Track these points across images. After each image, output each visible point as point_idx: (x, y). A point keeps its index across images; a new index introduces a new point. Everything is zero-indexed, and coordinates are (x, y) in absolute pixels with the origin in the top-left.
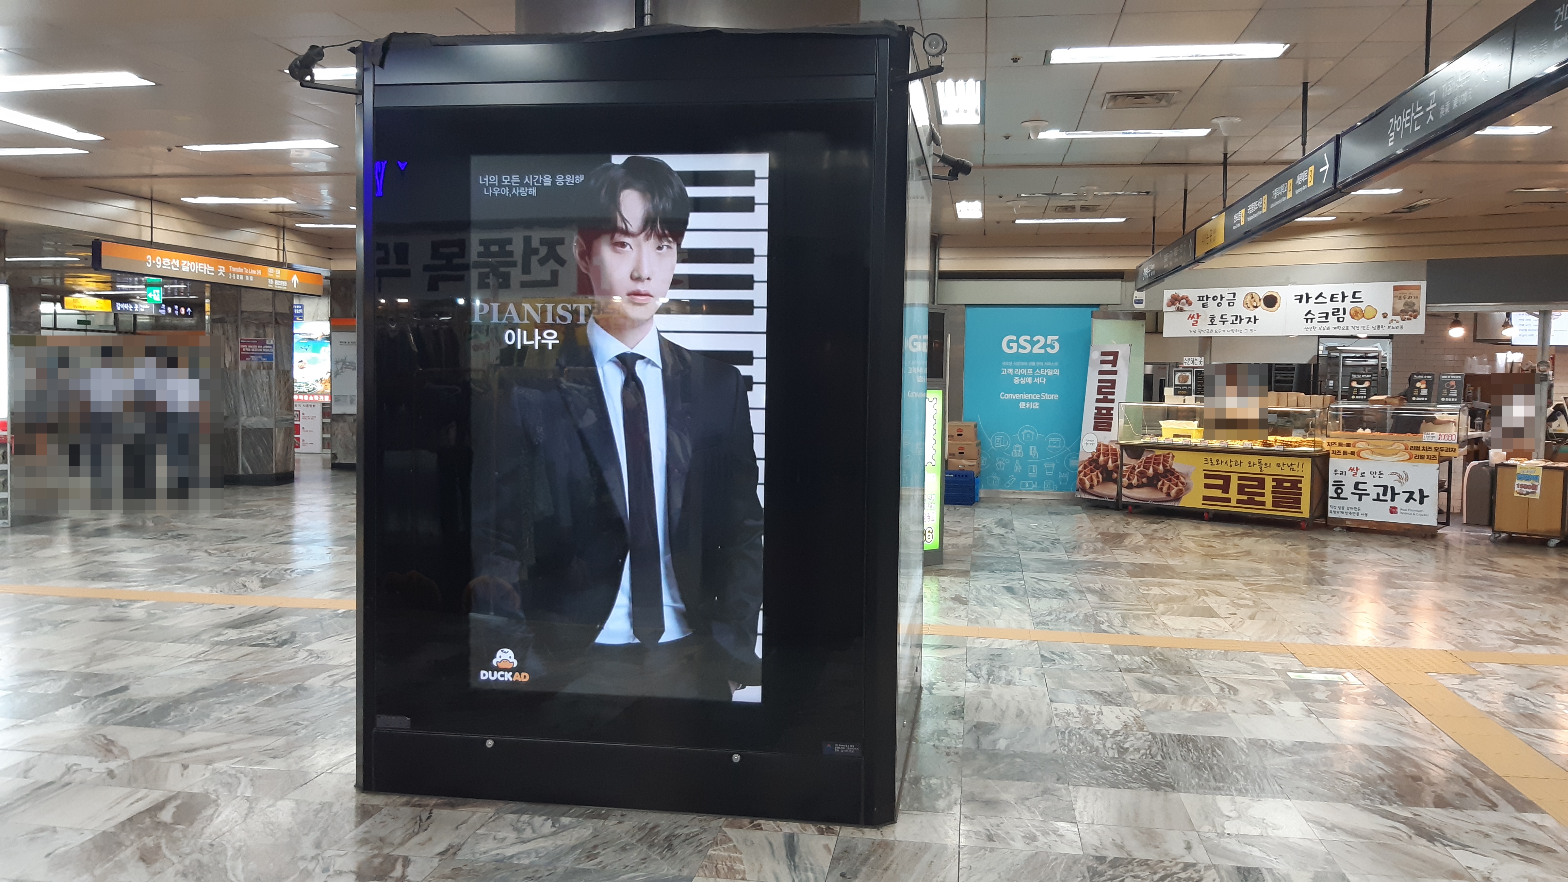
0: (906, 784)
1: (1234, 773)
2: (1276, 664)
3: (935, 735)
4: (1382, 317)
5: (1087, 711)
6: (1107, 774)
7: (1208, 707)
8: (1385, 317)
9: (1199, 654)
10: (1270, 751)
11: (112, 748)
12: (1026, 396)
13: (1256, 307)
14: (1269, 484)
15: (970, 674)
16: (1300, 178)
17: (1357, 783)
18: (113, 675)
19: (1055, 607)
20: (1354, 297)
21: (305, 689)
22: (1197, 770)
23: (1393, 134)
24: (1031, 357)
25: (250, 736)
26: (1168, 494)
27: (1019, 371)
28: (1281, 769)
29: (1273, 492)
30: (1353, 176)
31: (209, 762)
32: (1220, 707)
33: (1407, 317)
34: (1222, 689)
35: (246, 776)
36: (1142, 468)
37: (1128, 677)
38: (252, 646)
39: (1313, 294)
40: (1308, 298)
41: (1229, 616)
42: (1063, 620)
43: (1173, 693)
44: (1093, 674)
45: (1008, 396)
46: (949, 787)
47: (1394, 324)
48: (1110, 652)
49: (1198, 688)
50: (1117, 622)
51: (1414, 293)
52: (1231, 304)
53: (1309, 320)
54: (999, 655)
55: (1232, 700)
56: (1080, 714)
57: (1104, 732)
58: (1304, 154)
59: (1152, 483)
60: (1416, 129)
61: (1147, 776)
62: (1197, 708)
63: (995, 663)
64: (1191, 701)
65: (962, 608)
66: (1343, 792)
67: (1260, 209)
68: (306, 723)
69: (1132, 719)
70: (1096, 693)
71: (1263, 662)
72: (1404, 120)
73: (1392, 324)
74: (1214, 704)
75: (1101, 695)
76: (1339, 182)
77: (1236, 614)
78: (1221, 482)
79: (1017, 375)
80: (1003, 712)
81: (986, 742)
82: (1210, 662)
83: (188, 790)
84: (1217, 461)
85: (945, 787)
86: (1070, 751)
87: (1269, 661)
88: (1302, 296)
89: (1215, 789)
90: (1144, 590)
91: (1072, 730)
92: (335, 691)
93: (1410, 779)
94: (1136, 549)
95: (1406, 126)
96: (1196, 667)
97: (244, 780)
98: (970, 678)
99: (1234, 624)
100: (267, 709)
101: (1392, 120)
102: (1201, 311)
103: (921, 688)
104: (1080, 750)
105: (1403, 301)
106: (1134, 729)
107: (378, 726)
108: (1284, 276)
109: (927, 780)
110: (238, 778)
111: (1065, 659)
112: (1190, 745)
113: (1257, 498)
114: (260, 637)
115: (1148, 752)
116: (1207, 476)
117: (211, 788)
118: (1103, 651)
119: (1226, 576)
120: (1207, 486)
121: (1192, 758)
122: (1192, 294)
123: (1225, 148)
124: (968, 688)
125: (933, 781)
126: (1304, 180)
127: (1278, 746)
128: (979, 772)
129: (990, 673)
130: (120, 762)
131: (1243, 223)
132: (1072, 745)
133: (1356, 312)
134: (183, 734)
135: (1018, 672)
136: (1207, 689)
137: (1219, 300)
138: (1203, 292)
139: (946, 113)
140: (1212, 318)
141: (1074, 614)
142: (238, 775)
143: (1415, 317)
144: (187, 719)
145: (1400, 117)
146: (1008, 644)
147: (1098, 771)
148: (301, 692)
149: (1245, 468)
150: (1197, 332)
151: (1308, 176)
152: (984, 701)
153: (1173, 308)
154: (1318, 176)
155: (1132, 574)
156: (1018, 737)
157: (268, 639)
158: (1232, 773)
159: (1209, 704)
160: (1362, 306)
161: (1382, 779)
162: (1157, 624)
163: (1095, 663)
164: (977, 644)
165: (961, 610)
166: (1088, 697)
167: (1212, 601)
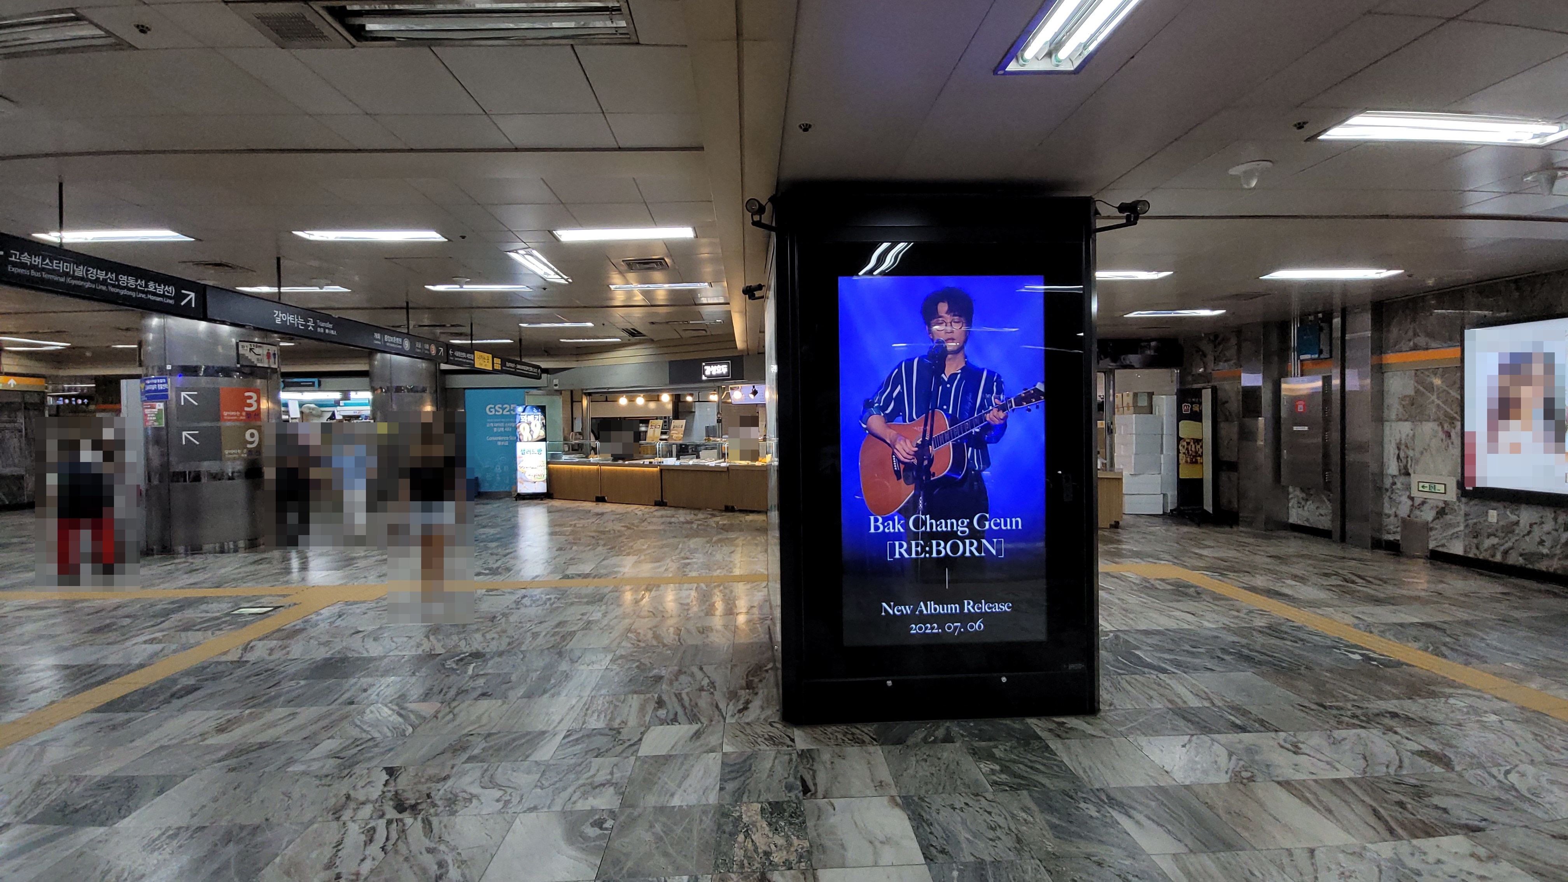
12: (500, 438)
24: (502, 416)
27: (497, 425)
45: (491, 439)
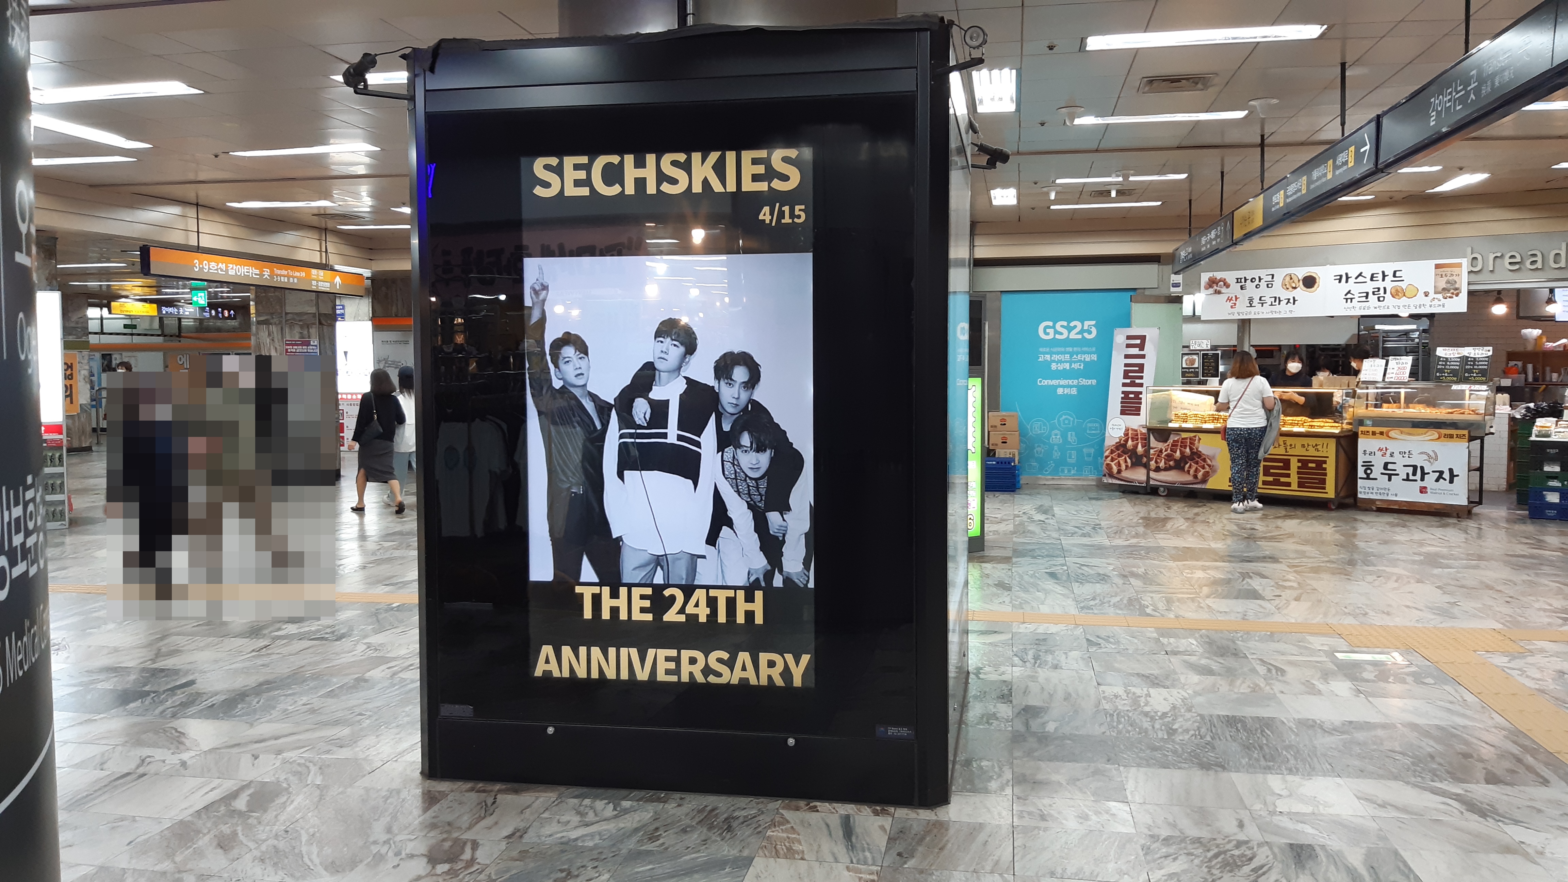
0: (957, 767)
1: (1284, 753)
2: (1322, 645)
3: (985, 719)
4: (1423, 295)
5: (1134, 694)
6: (1158, 755)
7: (1255, 689)
8: (1426, 296)
9: (1245, 636)
10: (1319, 730)
11: (183, 739)
13: (1295, 288)
15: (1016, 659)
16: (1340, 159)
17: (1408, 761)
18: (179, 670)
19: (1098, 591)
20: (1394, 276)
21: (366, 681)
22: (1247, 750)
23: (1434, 113)
24: (1068, 342)
25: (317, 726)
27: (1056, 357)
28: (1331, 748)
30: (1395, 156)
31: (279, 752)
32: (1268, 688)
33: (1449, 295)
34: (1269, 670)
35: (315, 765)
37: (1173, 659)
38: (311, 640)
39: (1353, 274)
40: (1347, 278)
41: (1274, 598)
42: (1107, 605)
43: (1219, 675)
44: (1139, 657)
45: (1045, 382)
46: (1001, 769)
47: (1436, 302)
48: (1155, 635)
49: (1245, 669)
50: (1161, 606)
51: (1456, 270)
52: (1270, 286)
53: (1349, 300)
54: (1045, 640)
55: (1279, 681)
56: (1127, 696)
57: (1153, 714)
58: (1343, 134)
60: (1458, 108)
61: (1197, 756)
62: (1244, 689)
63: (1041, 648)
64: (1238, 682)
65: (1006, 593)
66: (1394, 770)
67: (1300, 190)
68: (368, 713)
69: (1180, 701)
70: (1143, 675)
71: (1310, 643)
72: (1445, 99)
73: (1433, 303)
74: (1262, 685)
75: (1148, 677)
76: (1380, 161)
77: (1280, 596)
79: (1054, 361)
80: (1051, 695)
81: (1035, 725)
82: (1257, 644)
83: (259, 779)
85: (997, 769)
86: (1119, 732)
87: (1317, 642)
88: (1341, 276)
89: (1265, 768)
90: (1188, 573)
91: (1120, 712)
92: (395, 682)
93: (1460, 756)
94: (1178, 533)
95: (1448, 105)
96: (1242, 648)
97: (313, 769)
98: (1016, 662)
99: (1279, 606)
100: (330, 701)
101: (1432, 100)
102: (1239, 293)
103: (968, 673)
104: (1129, 732)
105: (1445, 279)
106: (1182, 711)
107: (442, 714)
108: (1323, 256)
109: (978, 762)
110: (308, 767)
111: (1111, 643)
112: (1239, 725)
114: (318, 631)
115: (1197, 733)
117: (282, 778)
118: (1149, 635)
119: (1270, 558)
121: (1241, 738)
122: (1230, 276)
123: (1262, 129)
124: (1015, 672)
125: (984, 763)
126: (1344, 160)
127: (1327, 726)
128: (1029, 753)
129: (1036, 658)
130: (192, 753)
131: (1281, 205)
132: (1121, 726)
133: (1397, 290)
134: (252, 725)
135: (1064, 656)
136: (1254, 671)
137: (1257, 282)
138: (1241, 274)
139: (981, 102)
140: (1251, 300)
141: (1118, 599)
142: (308, 764)
143: (1457, 295)
144: (255, 711)
145: (1441, 97)
146: (1053, 629)
147: (1148, 751)
148: (363, 684)
150: (1236, 314)
151: (1348, 156)
152: (1031, 684)
153: (1211, 291)
154: (1359, 156)
155: (1174, 558)
156: (1067, 719)
157: (327, 633)
158: (1282, 753)
159: (1257, 685)
160: (1403, 285)
161: (1432, 757)
162: (1202, 607)
163: (1141, 647)
164: (1022, 629)
165: (1005, 597)
166: (1136, 680)
167: (1256, 583)
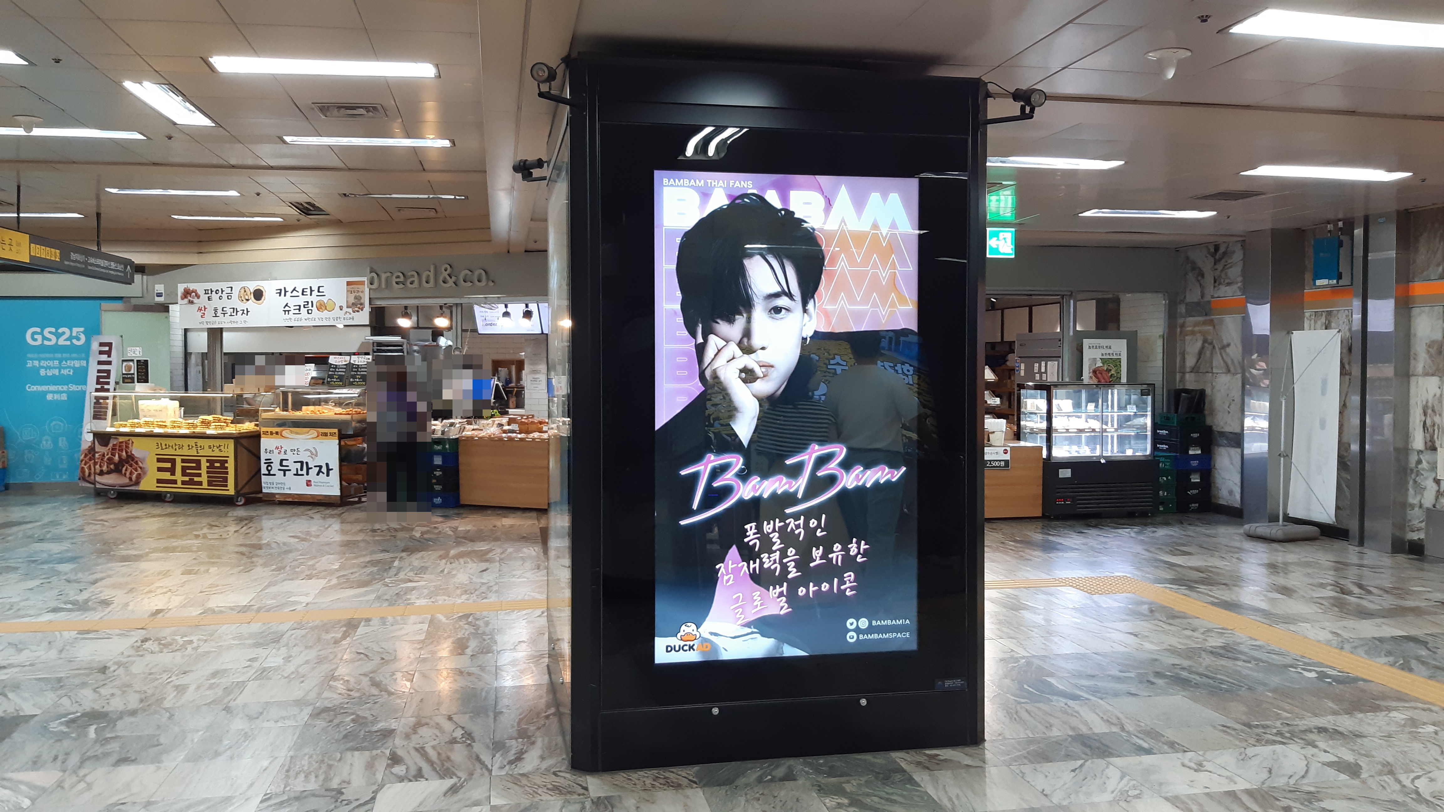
4: (339, 309)
8: (341, 310)
12: (52, 388)
13: (248, 300)
14: (204, 465)
20: (319, 291)
24: (57, 348)
26: (130, 479)
27: (44, 363)
29: (208, 472)
36: (110, 455)
39: (289, 289)
40: (286, 292)
45: (34, 388)
47: (348, 315)
51: (361, 287)
52: (230, 297)
53: (287, 312)
59: (117, 469)
73: (346, 316)
78: (168, 465)
79: (43, 367)
84: (166, 445)
88: (281, 290)
102: (207, 303)
105: (353, 295)
108: (266, 271)
113: (196, 479)
116: (159, 460)
120: (160, 469)
122: (199, 287)
133: (321, 304)
138: (208, 286)
140: (216, 310)
143: (362, 309)
149: (185, 451)
150: (205, 323)
153: (186, 301)
160: (325, 299)
